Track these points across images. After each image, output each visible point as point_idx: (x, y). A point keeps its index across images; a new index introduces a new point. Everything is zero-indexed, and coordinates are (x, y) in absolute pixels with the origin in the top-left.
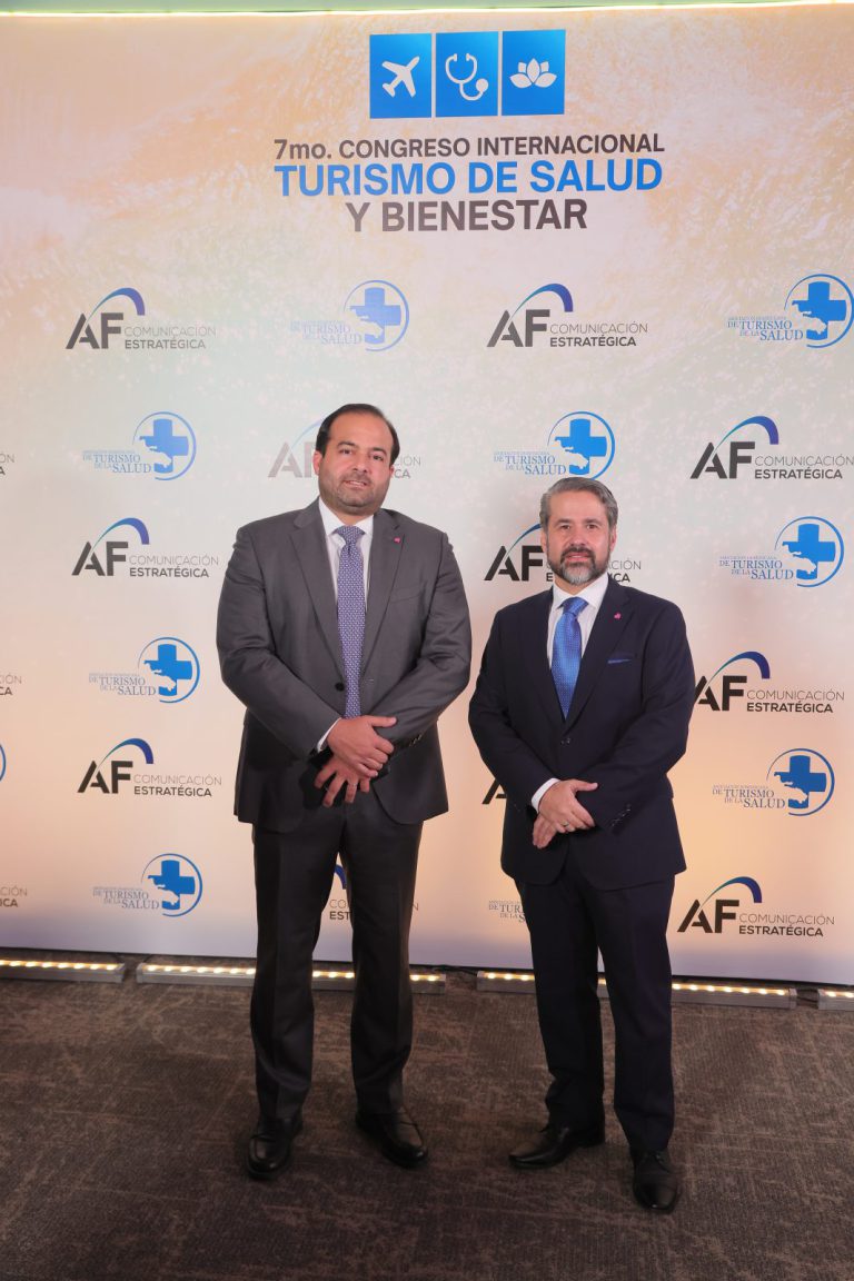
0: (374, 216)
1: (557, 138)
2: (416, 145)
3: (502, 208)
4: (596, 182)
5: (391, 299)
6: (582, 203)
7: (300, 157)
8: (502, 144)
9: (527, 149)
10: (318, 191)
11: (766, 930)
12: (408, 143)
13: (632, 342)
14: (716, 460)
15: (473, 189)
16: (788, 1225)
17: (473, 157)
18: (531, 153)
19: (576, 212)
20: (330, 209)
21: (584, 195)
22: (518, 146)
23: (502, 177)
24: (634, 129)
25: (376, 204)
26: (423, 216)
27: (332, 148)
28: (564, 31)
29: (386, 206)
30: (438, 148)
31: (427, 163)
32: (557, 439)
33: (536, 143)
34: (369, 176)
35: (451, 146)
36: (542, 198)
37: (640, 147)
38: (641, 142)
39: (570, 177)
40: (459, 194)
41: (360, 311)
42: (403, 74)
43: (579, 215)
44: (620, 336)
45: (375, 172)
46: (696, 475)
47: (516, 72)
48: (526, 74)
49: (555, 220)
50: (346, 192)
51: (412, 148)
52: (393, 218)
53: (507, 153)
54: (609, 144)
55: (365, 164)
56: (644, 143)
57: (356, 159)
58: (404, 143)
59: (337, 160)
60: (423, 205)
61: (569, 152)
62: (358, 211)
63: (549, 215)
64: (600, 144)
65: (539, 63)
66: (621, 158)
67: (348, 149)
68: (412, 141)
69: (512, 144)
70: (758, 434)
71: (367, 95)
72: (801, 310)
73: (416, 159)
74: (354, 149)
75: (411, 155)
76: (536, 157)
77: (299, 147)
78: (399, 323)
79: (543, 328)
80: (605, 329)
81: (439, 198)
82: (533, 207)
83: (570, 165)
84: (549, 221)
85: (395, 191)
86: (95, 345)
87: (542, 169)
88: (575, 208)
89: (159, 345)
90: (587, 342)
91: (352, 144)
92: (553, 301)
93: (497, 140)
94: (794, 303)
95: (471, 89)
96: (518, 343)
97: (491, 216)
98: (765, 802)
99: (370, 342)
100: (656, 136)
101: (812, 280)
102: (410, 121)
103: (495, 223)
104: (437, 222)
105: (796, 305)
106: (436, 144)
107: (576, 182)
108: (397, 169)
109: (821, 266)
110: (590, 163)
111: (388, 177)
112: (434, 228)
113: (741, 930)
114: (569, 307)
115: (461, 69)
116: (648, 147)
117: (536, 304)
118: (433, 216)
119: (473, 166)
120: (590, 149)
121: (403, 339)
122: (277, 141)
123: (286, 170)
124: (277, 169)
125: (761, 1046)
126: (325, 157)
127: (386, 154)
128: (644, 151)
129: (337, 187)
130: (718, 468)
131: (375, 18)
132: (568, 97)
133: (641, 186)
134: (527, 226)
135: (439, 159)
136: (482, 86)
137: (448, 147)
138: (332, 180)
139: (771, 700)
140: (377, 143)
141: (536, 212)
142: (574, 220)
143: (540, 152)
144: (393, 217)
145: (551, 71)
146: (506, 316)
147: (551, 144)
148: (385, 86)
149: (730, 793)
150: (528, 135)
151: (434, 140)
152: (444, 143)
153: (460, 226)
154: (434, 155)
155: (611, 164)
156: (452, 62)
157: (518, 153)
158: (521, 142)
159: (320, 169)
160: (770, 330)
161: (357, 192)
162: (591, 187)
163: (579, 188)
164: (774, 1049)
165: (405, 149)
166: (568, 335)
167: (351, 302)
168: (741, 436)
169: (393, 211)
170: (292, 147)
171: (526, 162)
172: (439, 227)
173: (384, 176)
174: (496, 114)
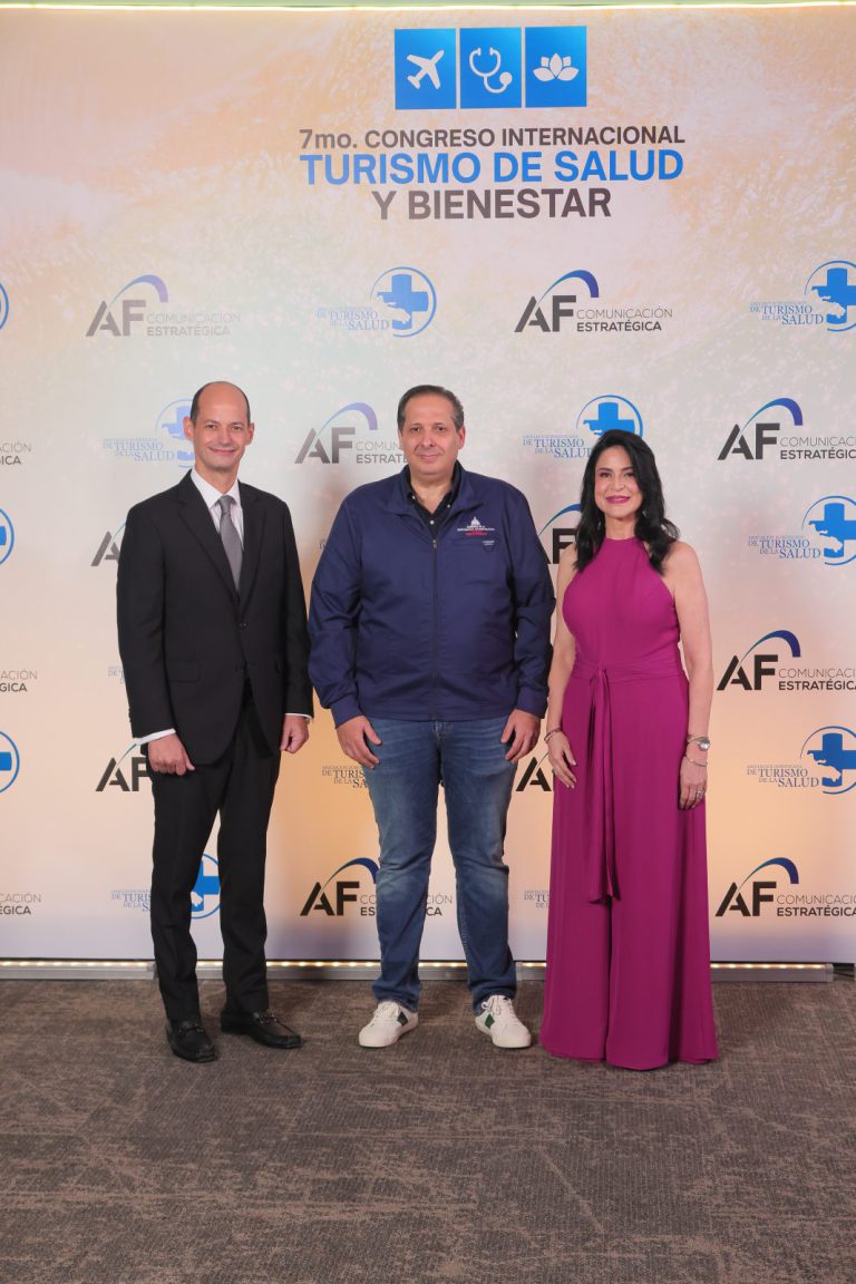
0: (400, 204)
1: (581, 130)
2: (441, 135)
3: (528, 197)
4: (618, 172)
5: (418, 285)
6: (607, 193)
7: (325, 146)
8: (526, 135)
9: (551, 140)
10: (344, 180)
11: (803, 912)
12: (434, 134)
13: (658, 326)
14: (743, 442)
15: (498, 178)
16: (809, 1100)
17: (498, 147)
18: (555, 143)
19: (601, 200)
20: (357, 197)
21: (607, 184)
22: (542, 137)
23: (527, 167)
24: (656, 122)
25: (402, 193)
26: (449, 204)
27: (358, 138)
28: (585, 27)
29: (412, 194)
30: (463, 139)
31: (453, 153)
32: (585, 422)
33: (559, 134)
34: (394, 164)
35: (476, 136)
36: (567, 187)
37: (661, 138)
38: (663, 132)
39: (594, 167)
40: (485, 183)
41: (387, 297)
42: (428, 67)
43: (604, 204)
44: (645, 321)
45: (401, 162)
46: (723, 456)
47: (539, 66)
48: (549, 68)
49: (579, 208)
50: (372, 180)
51: (437, 139)
52: (419, 207)
53: (531, 143)
54: (631, 135)
55: (390, 153)
56: (665, 135)
57: (382, 149)
58: (430, 134)
59: (363, 150)
60: (449, 194)
61: (592, 143)
62: (384, 199)
63: (574, 204)
64: (622, 135)
65: (562, 57)
66: (643, 149)
67: (374, 139)
68: (437, 132)
69: (536, 135)
70: (783, 415)
71: (392, 87)
72: (821, 295)
73: (441, 149)
74: (379, 139)
75: (437, 145)
76: (560, 147)
77: (325, 137)
78: (425, 309)
79: (569, 313)
80: (631, 314)
81: (465, 187)
82: (557, 196)
83: (594, 156)
84: (574, 209)
85: (421, 180)
86: (116, 333)
87: (566, 159)
88: (599, 197)
89: (183, 332)
90: (613, 327)
91: (377, 134)
92: (579, 288)
93: (521, 130)
94: (814, 288)
95: (495, 82)
96: (545, 328)
97: (517, 204)
98: (799, 782)
99: (398, 328)
100: (676, 128)
101: (830, 267)
102: (435, 112)
103: (521, 212)
104: (464, 210)
105: (816, 291)
106: (461, 135)
107: (600, 172)
108: (423, 158)
109: (840, 253)
110: (613, 155)
111: (414, 166)
112: (461, 216)
113: (779, 912)
114: (595, 292)
115: (485, 63)
116: (669, 138)
117: (562, 290)
118: (459, 204)
119: (498, 156)
120: (613, 141)
121: (430, 325)
122: (302, 131)
123: (311, 159)
124: (303, 158)
125: (797, 1006)
126: (351, 147)
127: (412, 144)
128: (665, 142)
129: (363, 176)
130: (744, 449)
131: (399, 14)
132: (589, 91)
133: (663, 176)
134: (552, 214)
135: (464, 149)
136: (506, 79)
137: (474, 138)
138: (358, 170)
139: (802, 678)
140: (403, 133)
141: (561, 200)
142: (598, 209)
143: (564, 143)
144: (419, 205)
145: (573, 65)
146: (533, 302)
147: (575, 135)
148: (410, 78)
149: (764, 773)
150: (552, 127)
151: (459, 131)
152: (469, 134)
153: (486, 214)
154: (460, 145)
155: (633, 154)
156: (476, 56)
157: (542, 143)
158: (545, 133)
159: (346, 158)
160: (791, 314)
161: (383, 180)
162: (614, 177)
163: (603, 178)
164: (811, 1008)
165: (430, 140)
166: (595, 320)
167: (377, 289)
168: (766, 418)
169: (419, 199)
170: (318, 137)
171: (550, 152)
172: (466, 215)
173: (409, 165)
174: (520, 106)
